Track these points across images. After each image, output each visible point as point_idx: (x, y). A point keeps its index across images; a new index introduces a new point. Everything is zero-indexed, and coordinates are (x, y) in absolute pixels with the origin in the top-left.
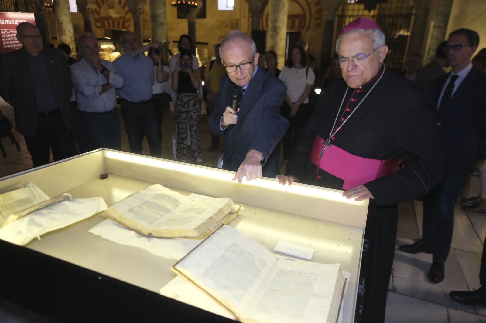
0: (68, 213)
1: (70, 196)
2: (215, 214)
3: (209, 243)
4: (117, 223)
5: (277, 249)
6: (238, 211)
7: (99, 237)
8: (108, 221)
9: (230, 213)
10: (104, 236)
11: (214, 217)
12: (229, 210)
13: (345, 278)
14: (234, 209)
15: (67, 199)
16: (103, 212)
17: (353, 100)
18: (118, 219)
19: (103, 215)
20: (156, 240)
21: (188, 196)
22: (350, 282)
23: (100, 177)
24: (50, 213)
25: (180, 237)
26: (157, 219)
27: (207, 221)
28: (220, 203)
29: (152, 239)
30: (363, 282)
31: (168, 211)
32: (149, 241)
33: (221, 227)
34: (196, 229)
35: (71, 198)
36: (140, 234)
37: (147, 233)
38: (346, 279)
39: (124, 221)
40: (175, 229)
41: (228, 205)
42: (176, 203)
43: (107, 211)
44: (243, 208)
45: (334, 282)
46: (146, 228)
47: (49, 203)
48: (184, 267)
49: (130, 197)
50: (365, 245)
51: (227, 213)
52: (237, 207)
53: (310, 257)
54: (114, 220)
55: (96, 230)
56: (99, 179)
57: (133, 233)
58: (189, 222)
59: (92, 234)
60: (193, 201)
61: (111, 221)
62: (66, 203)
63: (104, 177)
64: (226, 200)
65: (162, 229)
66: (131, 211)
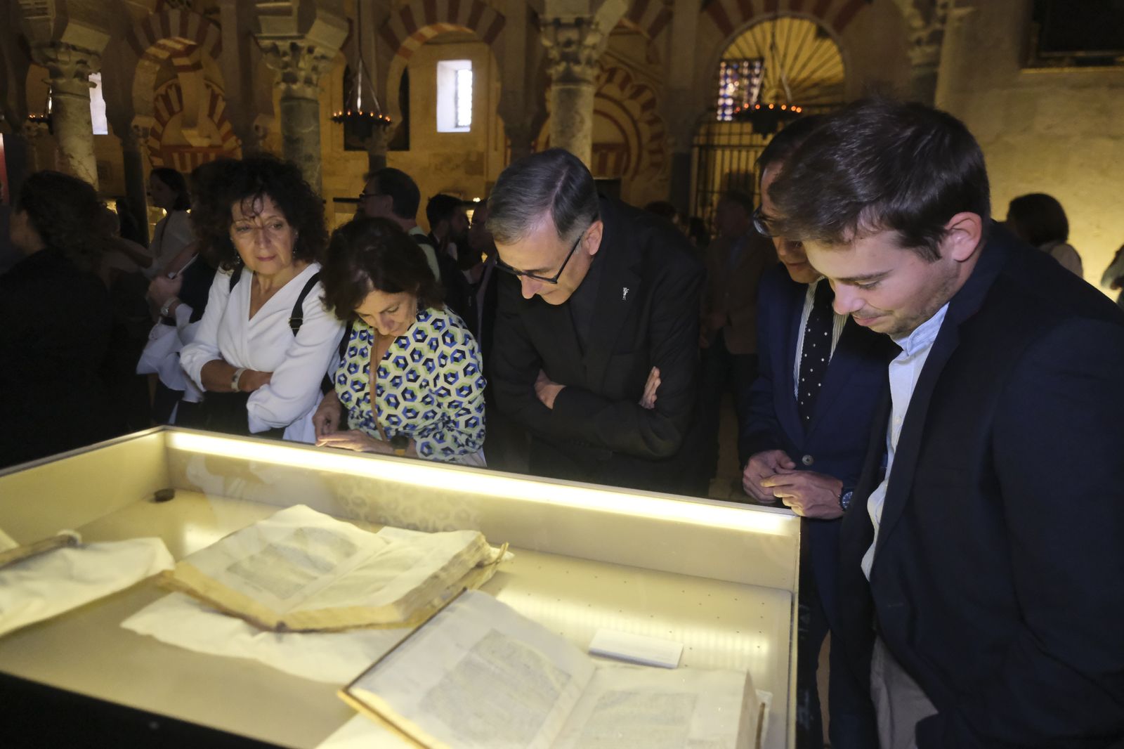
0: (71, 578)
1: (78, 536)
2: (444, 569)
3: (432, 633)
4: (197, 601)
5: (596, 645)
6: (498, 558)
7: (149, 640)
8: (173, 597)
9: (480, 566)
10: (164, 635)
11: (443, 575)
12: (477, 559)
13: (760, 703)
14: (489, 557)
15: (70, 542)
16: (162, 575)
18: (200, 589)
19: (162, 582)
20: (297, 637)
21: (375, 532)
22: (772, 716)
23: (153, 497)
24: (21, 579)
25: (358, 627)
26: (299, 587)
27: (425, 583)
28: (452, 543)
29: (287, 637)
30: (807, 700)
31: (328, 568)
32: (280, 640)
33: (460, 594)
34: (398, 603)
35: (80, 541)
36: (255, 624)
37: (273, 622)
38: (763, 705)
39: (214, 596)
40: (342, 606)
41: (475, 546)
42: (348, 548)
43: (171, 573)
44: (508, 555)
45: (736, 712)
46: (268, 607)
47: (20, 554)
48: (371, 689)
49: (232, 537)
50: (802, 618)
51: (472, 564)
52: (494, 552)
53: (674, 662)
54: (191, 593)
55: (139, 623)
56: (151, 501)
57: (237, 623)
58: (378, 589)
59: (131, 634)
60: (388, 543)
61: (182, 596)
62: (68, 553)
63: (163, 496)
64: (469, 536)
65: (315, 608)
66: (233, 568)
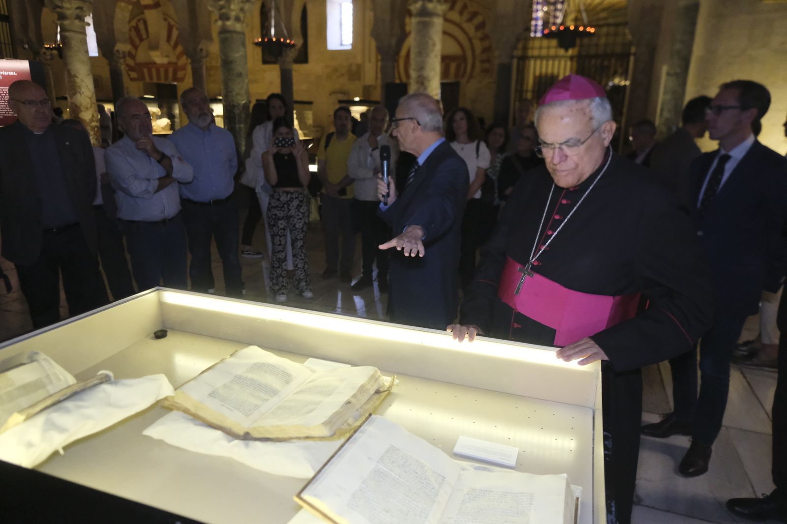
0: (110, 405)
1: (111, 374)
2: (354, 396)
3: (352, 449)
4: (190, 417)
5: (458, 449)
6: (388, 388)
7: (160, 443)
8: (174, 414)
9: (378, 392)
10: (170, 440)
11: (353, 400)
12: (375, 388)
13: (575, 498)
14: (384, 385)
15: (106, 380)
16: (166, 399)
17: (564, 202)
18: (193, 410)
19: (167, 403)
20: (258, 443)
21: (303, 362)
22: (582, 503)
23: (153, 335)
24: (79, 407)
25: (299, 438)
26: (257, 407)
27: (342, 407)
28: (359, 376)
29: (252, 443)
31: (274, 392)
32: (247, 446)
33: (367, 419)
34: (325, 424)
35: (113, 378)
36: (231, 434)
37: (241, 433)
38: (578, 499)
39: (201, 413)
40: (290, 424)
41: (373, 378)
42: (287, 378)
43: (173, 397)
44: (397, 381)
45: (561, 507)
46: (239, 422)
47: (76, 388)
48: (315, 496)
49: (210, 371)
50: (606, 443)
51: (372, 392)
52: (386, 381)
53: (513, 463)
54: (186, 411)
55: (155, 431)
56: (152, 339)
57: (219, 433)
58: (311, 411)
59: (149, 439)
60: (313, 371)
61: (181, 413)
62: (106, 387)
63: (160, 334)
64: (369, 370)
65: (269, 425)
66: (213, 394)
